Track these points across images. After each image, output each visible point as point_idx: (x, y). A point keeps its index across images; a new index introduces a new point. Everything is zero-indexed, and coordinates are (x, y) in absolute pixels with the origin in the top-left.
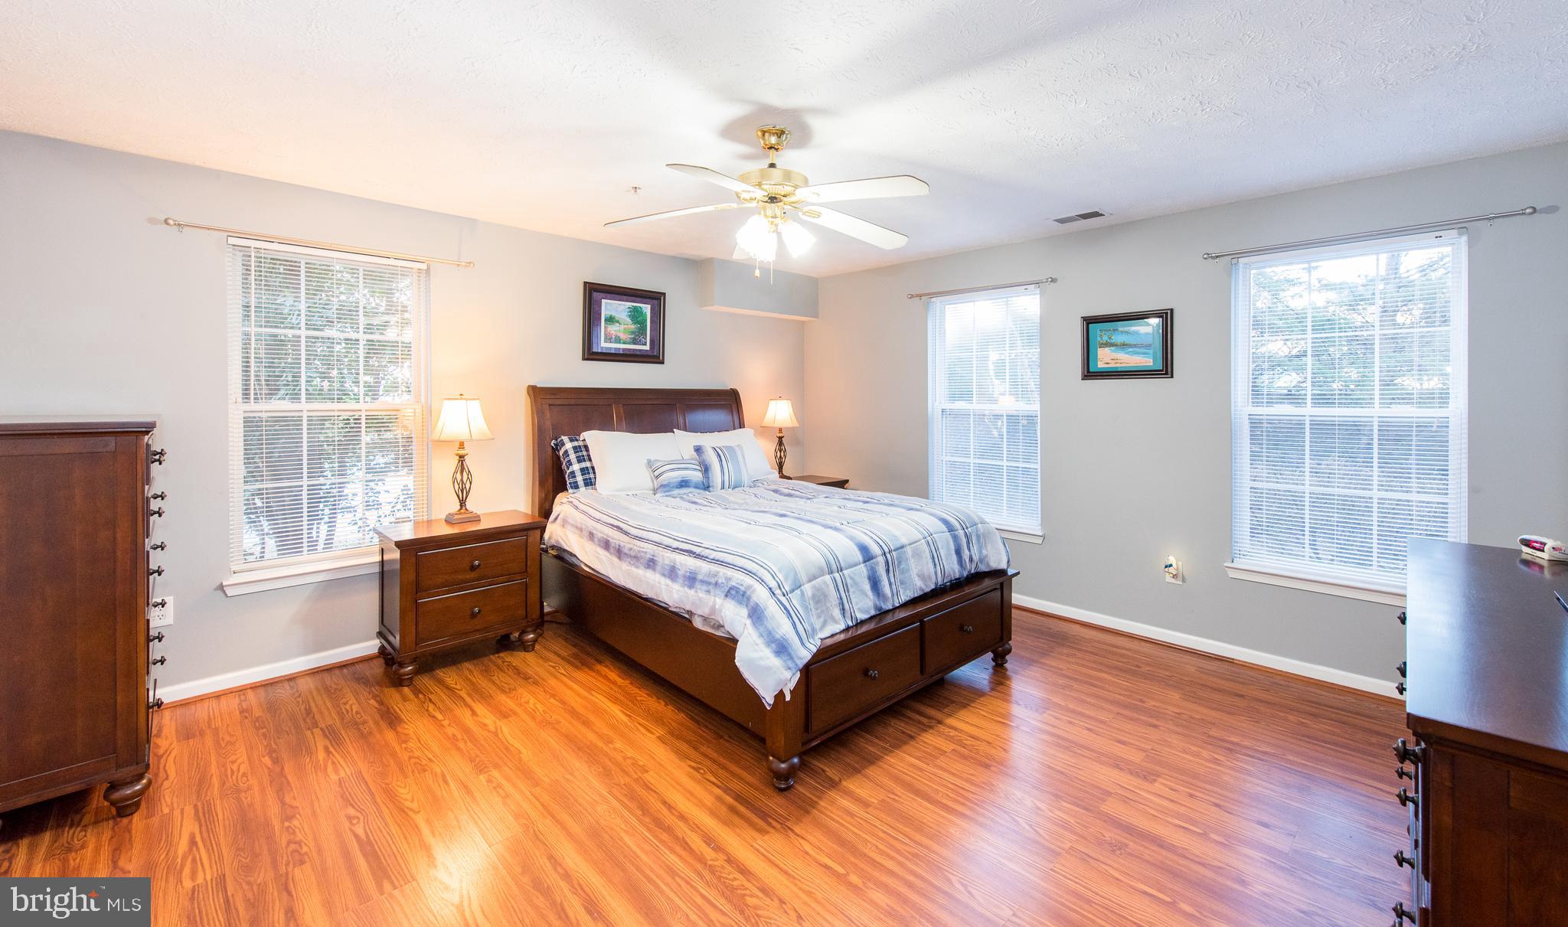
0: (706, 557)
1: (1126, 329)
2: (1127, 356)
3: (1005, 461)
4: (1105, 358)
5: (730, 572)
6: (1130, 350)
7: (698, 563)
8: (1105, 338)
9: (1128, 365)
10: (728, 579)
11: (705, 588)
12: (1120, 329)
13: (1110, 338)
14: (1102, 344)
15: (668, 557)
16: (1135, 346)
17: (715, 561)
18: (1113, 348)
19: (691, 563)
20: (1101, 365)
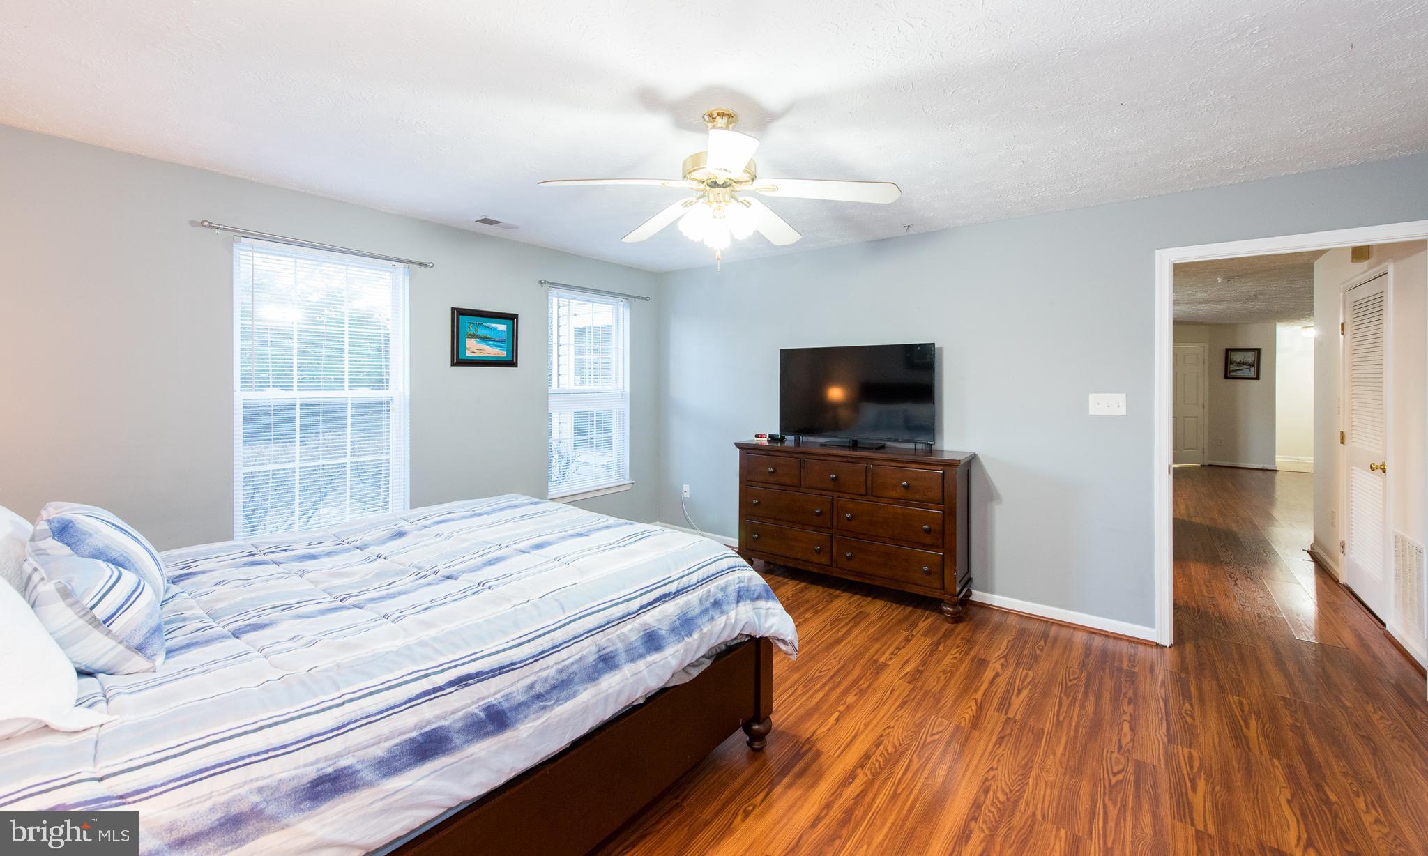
0: (689, 587)
1: (488, 325)
2: (488, 347)
3: (349, 457)
4: (473, 348)
5: (721, 582)
6: (491, 343)
7: (681, 600)
8: (472, 331)
9: (489, 355)
10: (724, 589)
11: (705, 618)
12: (485, 324)
13: (476, 331)
14: (470, 335)
15: (631, 630)
16: (494, 340)
17: (701, 583)
18: (478, 340)
19: (671, 608)
20: (469, 354)
